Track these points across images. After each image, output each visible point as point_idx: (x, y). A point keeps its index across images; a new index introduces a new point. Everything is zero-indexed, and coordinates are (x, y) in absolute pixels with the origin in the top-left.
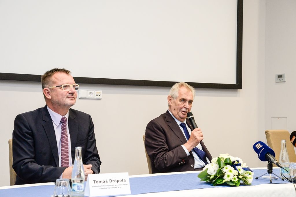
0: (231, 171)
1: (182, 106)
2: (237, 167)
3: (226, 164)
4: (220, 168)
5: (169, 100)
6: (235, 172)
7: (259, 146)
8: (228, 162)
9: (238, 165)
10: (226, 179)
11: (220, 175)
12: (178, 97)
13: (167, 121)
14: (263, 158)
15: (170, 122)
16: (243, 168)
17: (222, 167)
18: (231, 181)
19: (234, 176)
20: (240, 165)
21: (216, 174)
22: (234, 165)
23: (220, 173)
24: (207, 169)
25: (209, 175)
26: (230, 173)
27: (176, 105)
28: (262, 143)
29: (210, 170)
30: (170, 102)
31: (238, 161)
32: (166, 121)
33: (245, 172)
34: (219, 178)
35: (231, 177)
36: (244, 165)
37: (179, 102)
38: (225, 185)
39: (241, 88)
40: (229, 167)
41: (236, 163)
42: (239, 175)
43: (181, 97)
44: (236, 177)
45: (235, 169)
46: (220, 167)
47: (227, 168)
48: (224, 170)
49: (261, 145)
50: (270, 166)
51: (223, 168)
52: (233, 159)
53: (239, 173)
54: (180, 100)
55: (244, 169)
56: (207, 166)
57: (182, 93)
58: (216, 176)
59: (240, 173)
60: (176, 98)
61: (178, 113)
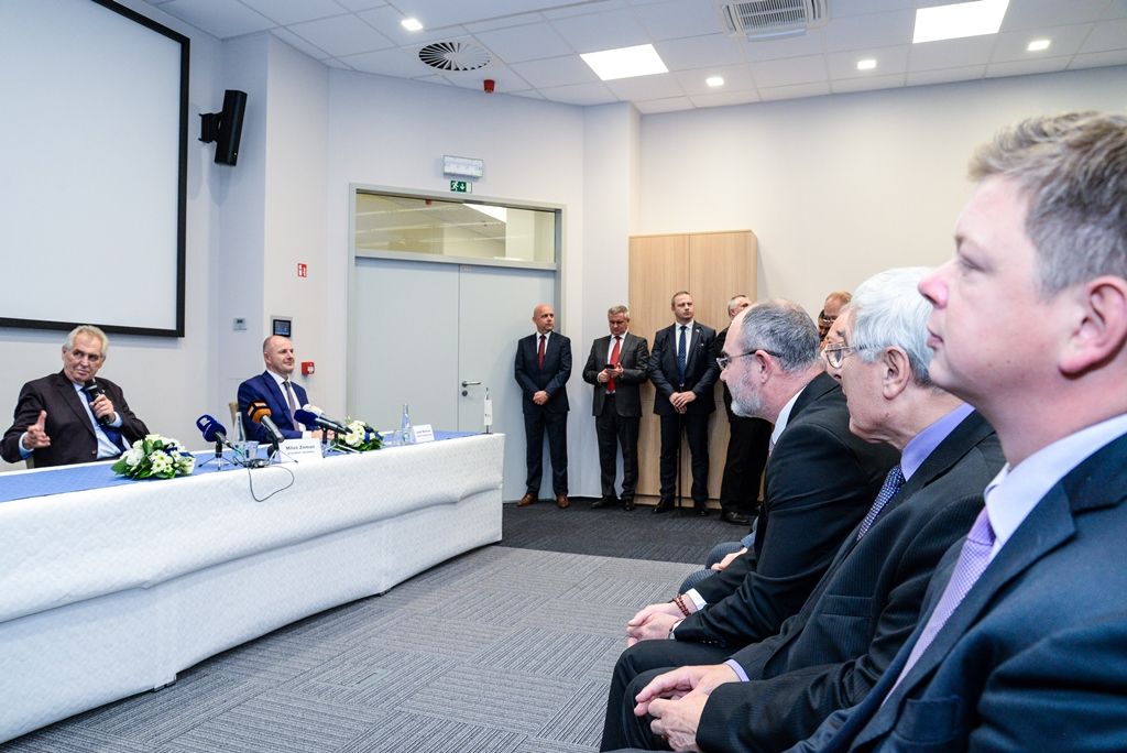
0: (162, 458)
2: (172, 453)
3: (155, 449)
4: (146, 455)
6: (169, 460)
7: (204, 422)
8: (159, 445)
9: (173, 449)
10: (155, 470)
11: (146, 464)
12: (72, 347)
13: (56, 385)
14: (210, 436)
16: (180, 453)
17: (149, 453)
18: (162, 472)
19: (167, 465)
20: (176, 449)
21: (140, 463)
22: (167, 450)
23: (146, 461)
25: (129, 466)
26: (160, 461)
28: (209, 418)
29: (130, 459)
31: (173, 444)
32: (53, 385)
33: (184, 458)
34: (145, 470)
35: (163, 467)
36: (182, 449)
37: (72, 356)
38: (155, 477)
39: (183, 336)
40: (160, 453)
41: (170, 446)
42: (174, 462)
44: (169, 466)
45: (169, 455)
46: (146, 453)
47: (156, 455)
48: (152, 458)
49: (208, 420)
50: (219, 448)
51: (151, 454)
52: (166, 441)
53: (174, 460)
54: (74, 352)
55: (183, 454)
56: (125, 454)
58: (139, 467)
59: (176, 460)
61: (72, 373)
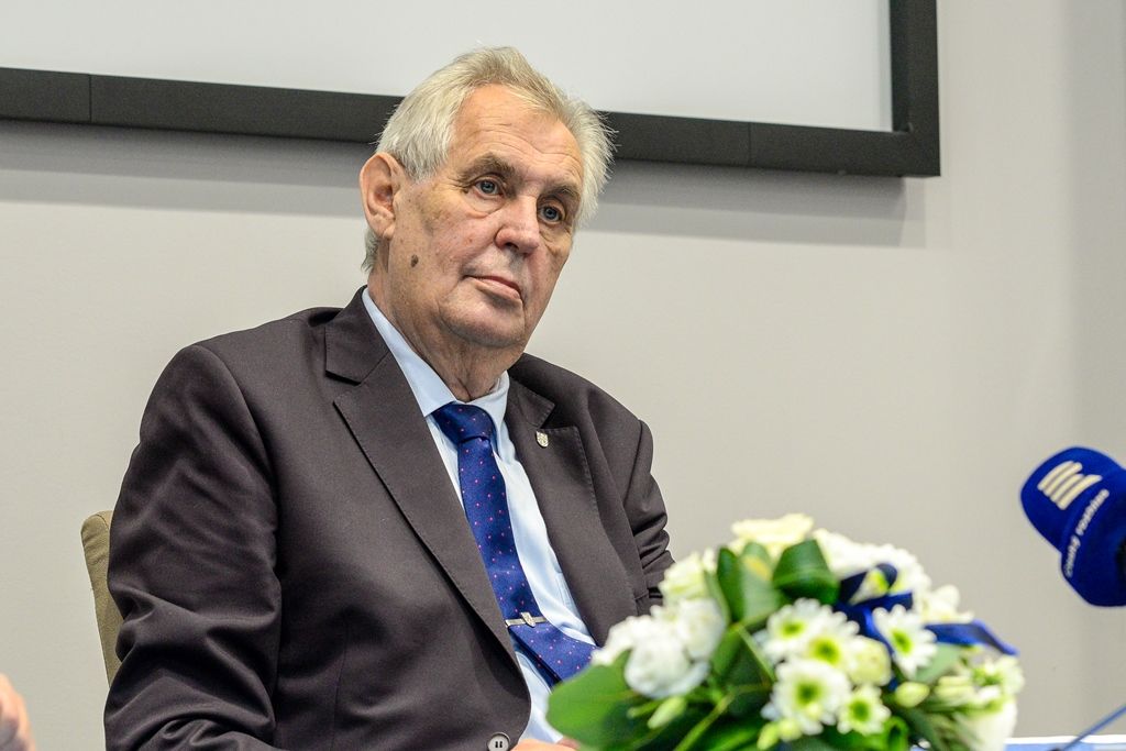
0: (826, 651)
1: (483, 228)
2: (882, 620)
4: (739, 629)
5: (379, 197)
6: (861, 654)
7: (1065, 485)
8: (806, 572)
9: (887, 602)
11: (738, 690)
12: (451, 150)
13: (329, 375)
15: (355, 383)
16: (929, 628)
17: (752, 614)
19: (855, 688)
20: (906, 601)
21: (704, 684)
22: (856, 601)
23: (738, 672)
24: (627, 654)
25: (642, 700)
26: (819, 666)
27: (429, 228)
29: (648, 657)
30: (382, 209)
31: (891, 576)
32: (320, 371)
33: (950, 653)
34: (727, 723)
36: (943, 606)
37: (453, 198)
40: (818, 621)
41: (873, 586)
42: (897, 678)
43: (479, 152)
44: (870, 696)
45: (866, 631)
46: (735, 618)
47: (792, 629)
48: (771, 646)
49: (1085, 472)
51: (762, 626)
52: (843, 556)
53: (894, 667)
54: (467, 174)
55: (945, 634)
56: (621, 636)
57: (486, 122)
58: (698, 706)
59: (908, 663)
60: (433, 165)
